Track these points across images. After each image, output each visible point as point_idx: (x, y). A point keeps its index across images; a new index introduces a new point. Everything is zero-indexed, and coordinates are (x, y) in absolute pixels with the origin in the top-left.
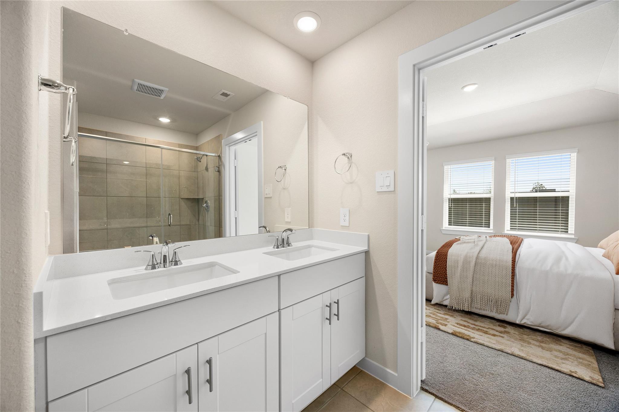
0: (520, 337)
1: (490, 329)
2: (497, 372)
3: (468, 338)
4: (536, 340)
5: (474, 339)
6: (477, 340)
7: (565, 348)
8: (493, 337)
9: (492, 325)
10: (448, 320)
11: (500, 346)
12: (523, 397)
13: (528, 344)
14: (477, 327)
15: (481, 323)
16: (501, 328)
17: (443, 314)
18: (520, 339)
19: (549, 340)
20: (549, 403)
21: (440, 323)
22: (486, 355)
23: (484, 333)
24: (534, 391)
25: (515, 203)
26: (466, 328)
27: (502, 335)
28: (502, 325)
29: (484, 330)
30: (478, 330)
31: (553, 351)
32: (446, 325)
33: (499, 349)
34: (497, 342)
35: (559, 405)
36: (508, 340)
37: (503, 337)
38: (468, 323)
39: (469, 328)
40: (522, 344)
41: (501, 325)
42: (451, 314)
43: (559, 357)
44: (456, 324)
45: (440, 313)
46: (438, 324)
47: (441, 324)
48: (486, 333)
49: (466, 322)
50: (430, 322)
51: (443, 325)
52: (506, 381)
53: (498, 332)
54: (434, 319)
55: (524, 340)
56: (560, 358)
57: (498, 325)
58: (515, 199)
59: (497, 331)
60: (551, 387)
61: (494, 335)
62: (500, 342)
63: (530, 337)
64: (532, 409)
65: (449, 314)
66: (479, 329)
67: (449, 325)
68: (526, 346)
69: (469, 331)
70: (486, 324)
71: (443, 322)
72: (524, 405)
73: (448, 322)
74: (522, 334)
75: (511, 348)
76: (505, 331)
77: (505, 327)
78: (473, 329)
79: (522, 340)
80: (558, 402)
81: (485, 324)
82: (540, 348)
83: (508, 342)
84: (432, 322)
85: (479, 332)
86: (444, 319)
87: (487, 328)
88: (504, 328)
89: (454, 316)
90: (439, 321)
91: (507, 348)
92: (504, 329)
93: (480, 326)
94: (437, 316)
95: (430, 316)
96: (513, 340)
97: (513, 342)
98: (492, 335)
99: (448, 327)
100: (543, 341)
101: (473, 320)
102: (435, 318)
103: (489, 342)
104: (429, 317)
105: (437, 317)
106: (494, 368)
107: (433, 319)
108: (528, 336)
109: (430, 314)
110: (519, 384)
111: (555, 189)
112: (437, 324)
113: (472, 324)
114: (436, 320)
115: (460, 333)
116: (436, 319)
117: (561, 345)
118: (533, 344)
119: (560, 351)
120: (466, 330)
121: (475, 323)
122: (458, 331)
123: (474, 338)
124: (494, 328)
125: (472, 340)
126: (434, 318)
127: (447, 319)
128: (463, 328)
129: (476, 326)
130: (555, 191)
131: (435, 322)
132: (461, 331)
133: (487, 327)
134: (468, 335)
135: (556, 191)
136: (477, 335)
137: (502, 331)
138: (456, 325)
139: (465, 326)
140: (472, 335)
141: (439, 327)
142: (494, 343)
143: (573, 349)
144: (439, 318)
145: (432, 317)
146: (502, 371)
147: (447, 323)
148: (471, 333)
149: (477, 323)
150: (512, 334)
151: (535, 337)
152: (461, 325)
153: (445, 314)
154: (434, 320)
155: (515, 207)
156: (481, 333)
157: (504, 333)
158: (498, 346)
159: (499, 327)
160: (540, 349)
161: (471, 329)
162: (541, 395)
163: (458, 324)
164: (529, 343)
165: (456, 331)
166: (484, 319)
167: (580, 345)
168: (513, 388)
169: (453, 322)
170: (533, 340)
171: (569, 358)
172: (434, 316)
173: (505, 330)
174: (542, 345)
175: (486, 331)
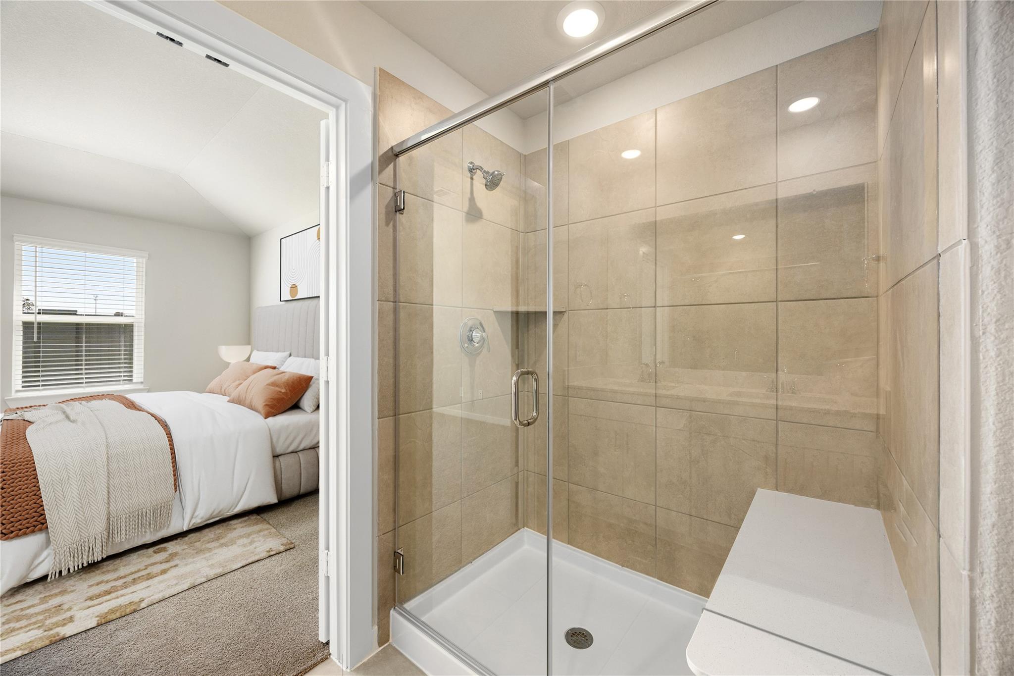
0: (193, 550)
1: (150, 567)
2: (129, 664)
3: (133, 607)
4: (212, 540)
5: (146, 601)
6: (150, 599)
7: (239, 529)
8: (165, 576)
9: (145, 558)
10: (65, 607)
11: (187, 582)
12: (191, 662)
13: (209, 552)
14: (129, 579)
15: (127, 567)
16: (161, 553)
17: (39, 604)
18: (197, 553)
19: (220, 531)
20: (223, 637)
21: (54, 624)
22: (88, 655)
23: (148, 579)
24: (198, 638)
25: (35, 335)
26: (113, 595)
27: (172, 564)
28: (159, 548)
29: (143, 576)
30: (134, 581)
31: (237, 541)
32: (71, 619)
33: (189, 586)
34: (177, 579)
35: (233, 627)
36: (186, 565)
37: (176, 566)
38: (107, 582)
39: (118, 590)
40: (204, 556)
41: (157, 549)
42: (57, 591)
43: (246, 544)
44: (88, 601)
45: (32, 606)
46: (51, 629)
47: (57, 625)
48: (150, 577)
49: (103, 584)
50: (28, 641)
51: (64, 625)
52: (153, 663)
53: (164, 564)
54: (32, 627)
55: (201, 550)
56: (248, 544)
57: (153, 553)
58: (36, 326)
59: (161, 563)
60: (213, 614)
61: (164, 572)
62: (181, 576)
63: (203, 542)
64: (211, 665)
65: (53, 592)
66: (134, 579)
67: (79, 615)
68: (210, 556)
69: (122, 596)
70: (137, 563)
71: (59, 618)
72: (199, 670)
73: (70, 609)
74: (191, 543)
75: (200, 573)
76: (170, 555)
77: (165, 549)
78: (125, 586)
79: (199, 552)
80: (230, 625)
81: (134, 564)
82: (224, 547)
83: (188, 566)
84: (33, 638)
85: (141, 584)
86: (53, 610)
87: (144, 568)
88: (164, 551)
89: (69, 590)
90: (47, 622)
91: (196, 577)
92: (165, 553)
93: (132, 573)
94: (28, 617)
95: (12, 631)
96: (191, 560)
97: (193, 562)
98: (161, 574)
99: (80, 618)
100: (218, 537)
101: (108, 571)
102: (30, 624)
103: (168, 587)
104: (13, 634)
105: (33, 620)
106: (118, 663)
107: (30, 630)
108: (200, 541)
109: (7, 627)
110: (175, 648)
111: (76, 311)
112: (51, 632)
113: (115, 580)
114: (37, 626)
115: (112, 611)
116: (35, 623)
117: (235, 529)
118: (214, 548)
119: (241, 537)
120: (117, 598)
121: (118, 575)
122: (106, 611)
123: (142, 600)
124: (152, 560)
125: (143, 605)
126: (26, 626)
127: (60, 606)
128: (108, 597)
129: (125, 577)
130: (76, 314)
131: (41, 631)
132: (111, 608)
133: (142, 566)
134: (130, 603)
135: (78, 313)
136: (143, 591)
137: (167, 558)
138: (90, 603)
139: (108, 593)
140: (135, 598)
141: (61, 635)
142: (175, 583)
143: (246, 526)
144: (40, 617)
145: (21, 628)
146: (136, 655)
147: (68, 614)
148: (131, 595)
149: (123, 571)
150: (181, 551)
151: (207, 538)
152: (99, 596)
153: (44, 600)
154: (32, 629)
155: (35, 343)
156: (145, 584)
157: (172, 558)
158: (184, 583)
159: (158, 554)
160: (225, 549)
161: (122, 589)
162: (209, 634)
163: (91, 599)
164: (210, 550)
165: (103, 612)
166: (125, 559)
167: (247, 518)
168: (168, 664)
169: (81, 602)
170: (209, 542)
171: (253, 538)
172: (24, 623)
173: (168, 553)
174: (222, 541)
175: (148, 574)
